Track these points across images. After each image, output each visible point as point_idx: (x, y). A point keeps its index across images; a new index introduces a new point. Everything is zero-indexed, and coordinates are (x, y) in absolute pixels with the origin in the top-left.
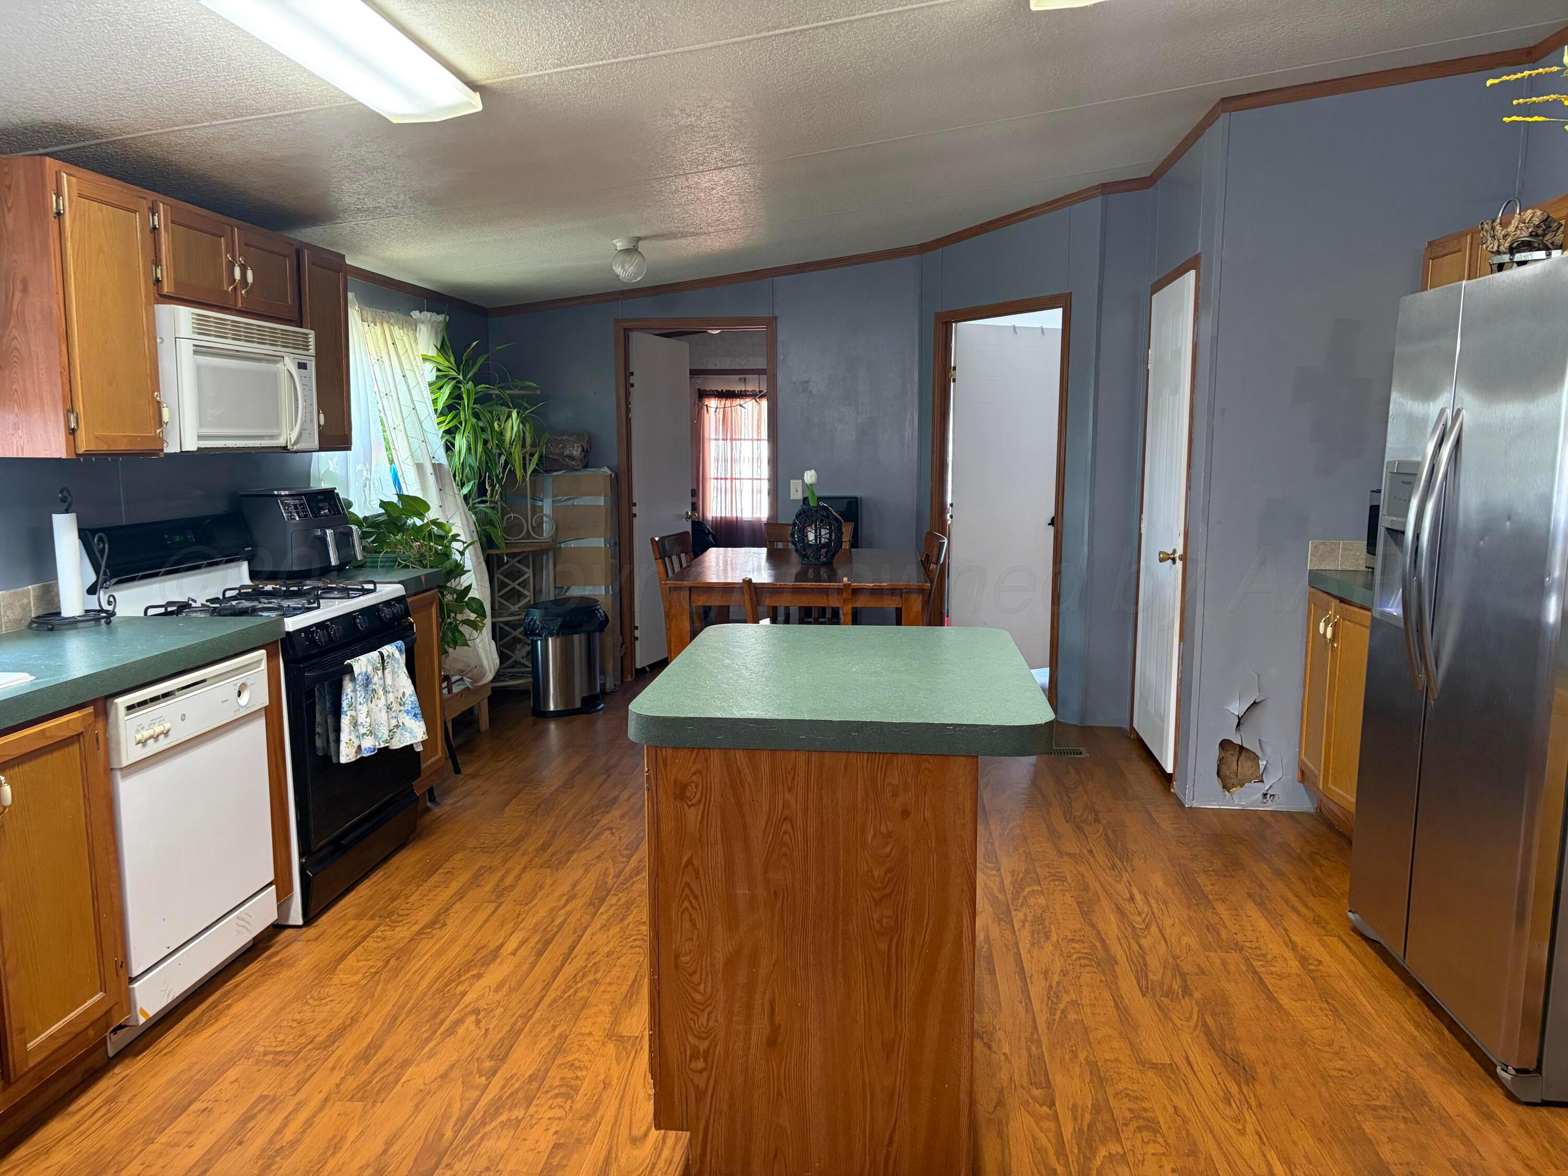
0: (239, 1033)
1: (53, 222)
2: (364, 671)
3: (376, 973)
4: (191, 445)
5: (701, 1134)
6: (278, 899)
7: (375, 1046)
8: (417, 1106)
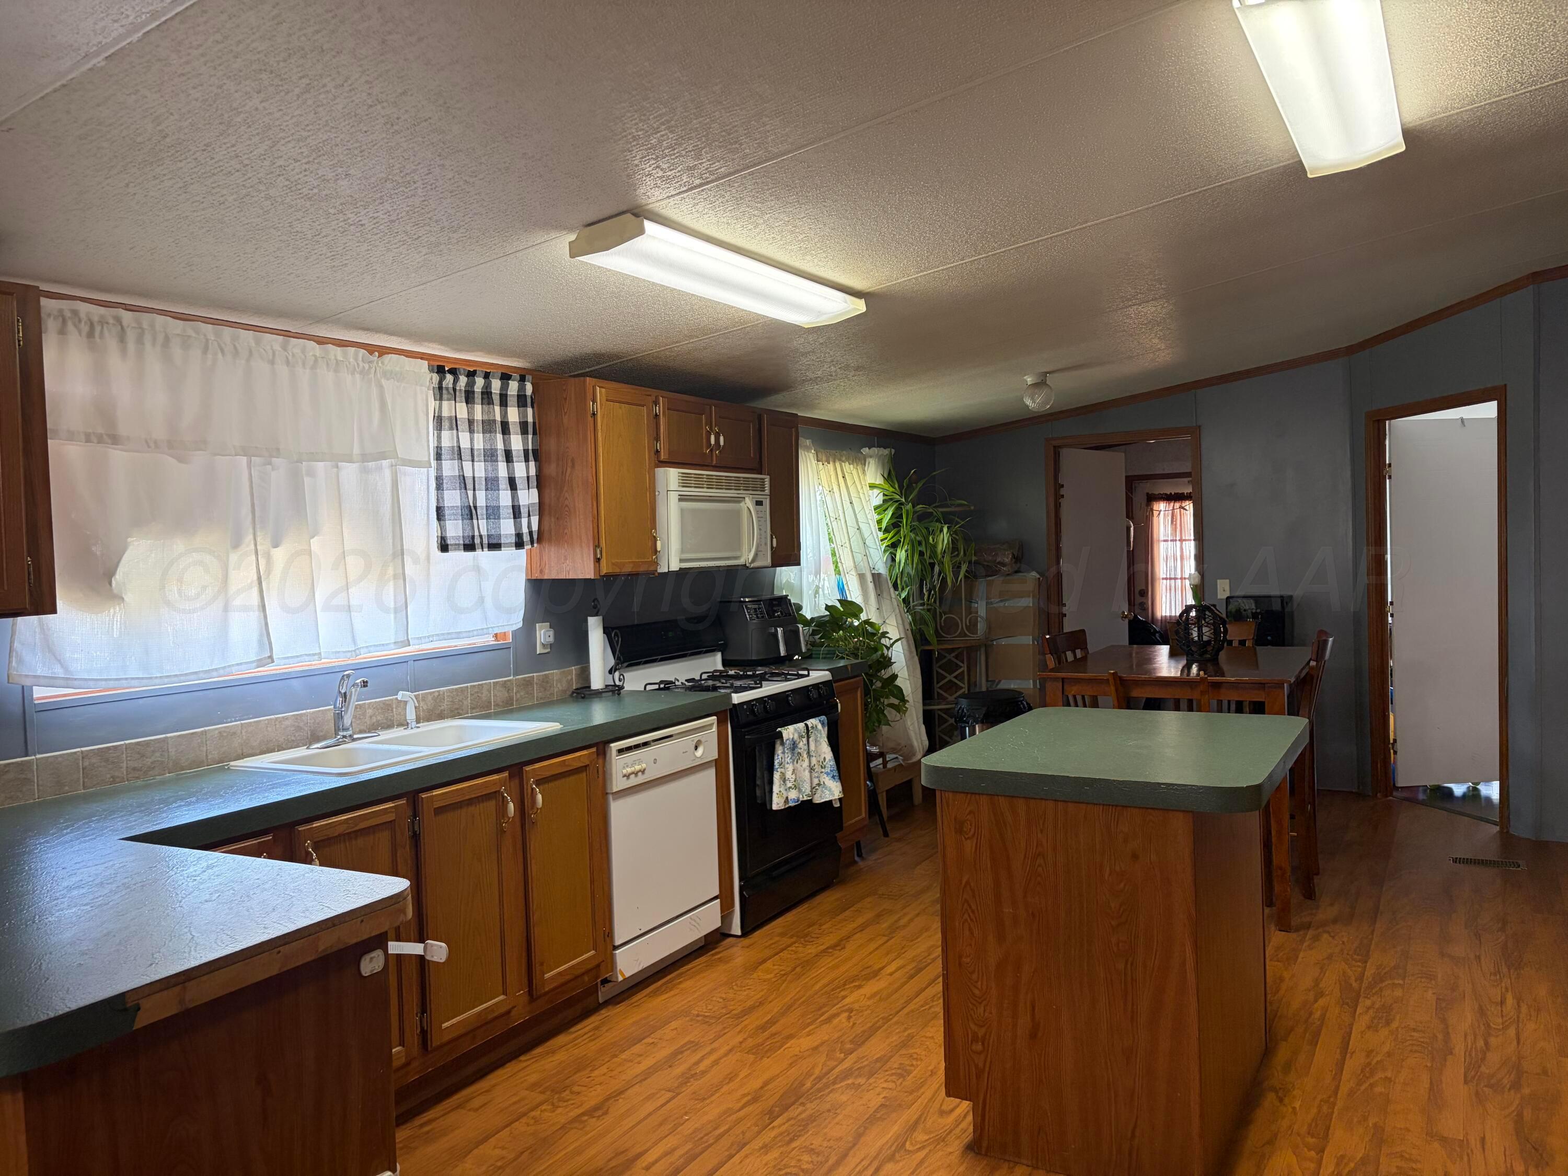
0: (683, 1000)
1: (590, 419)
2: (791, 737)
3: (784, 975)
4: (675, 566)
5: (981, 1105)
6: (722, 911)
7: (772, 1022)
8: (791, 1064)
